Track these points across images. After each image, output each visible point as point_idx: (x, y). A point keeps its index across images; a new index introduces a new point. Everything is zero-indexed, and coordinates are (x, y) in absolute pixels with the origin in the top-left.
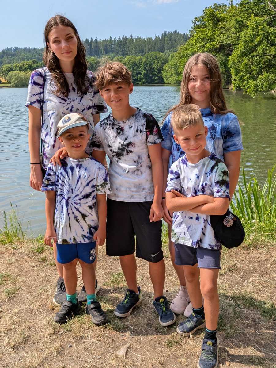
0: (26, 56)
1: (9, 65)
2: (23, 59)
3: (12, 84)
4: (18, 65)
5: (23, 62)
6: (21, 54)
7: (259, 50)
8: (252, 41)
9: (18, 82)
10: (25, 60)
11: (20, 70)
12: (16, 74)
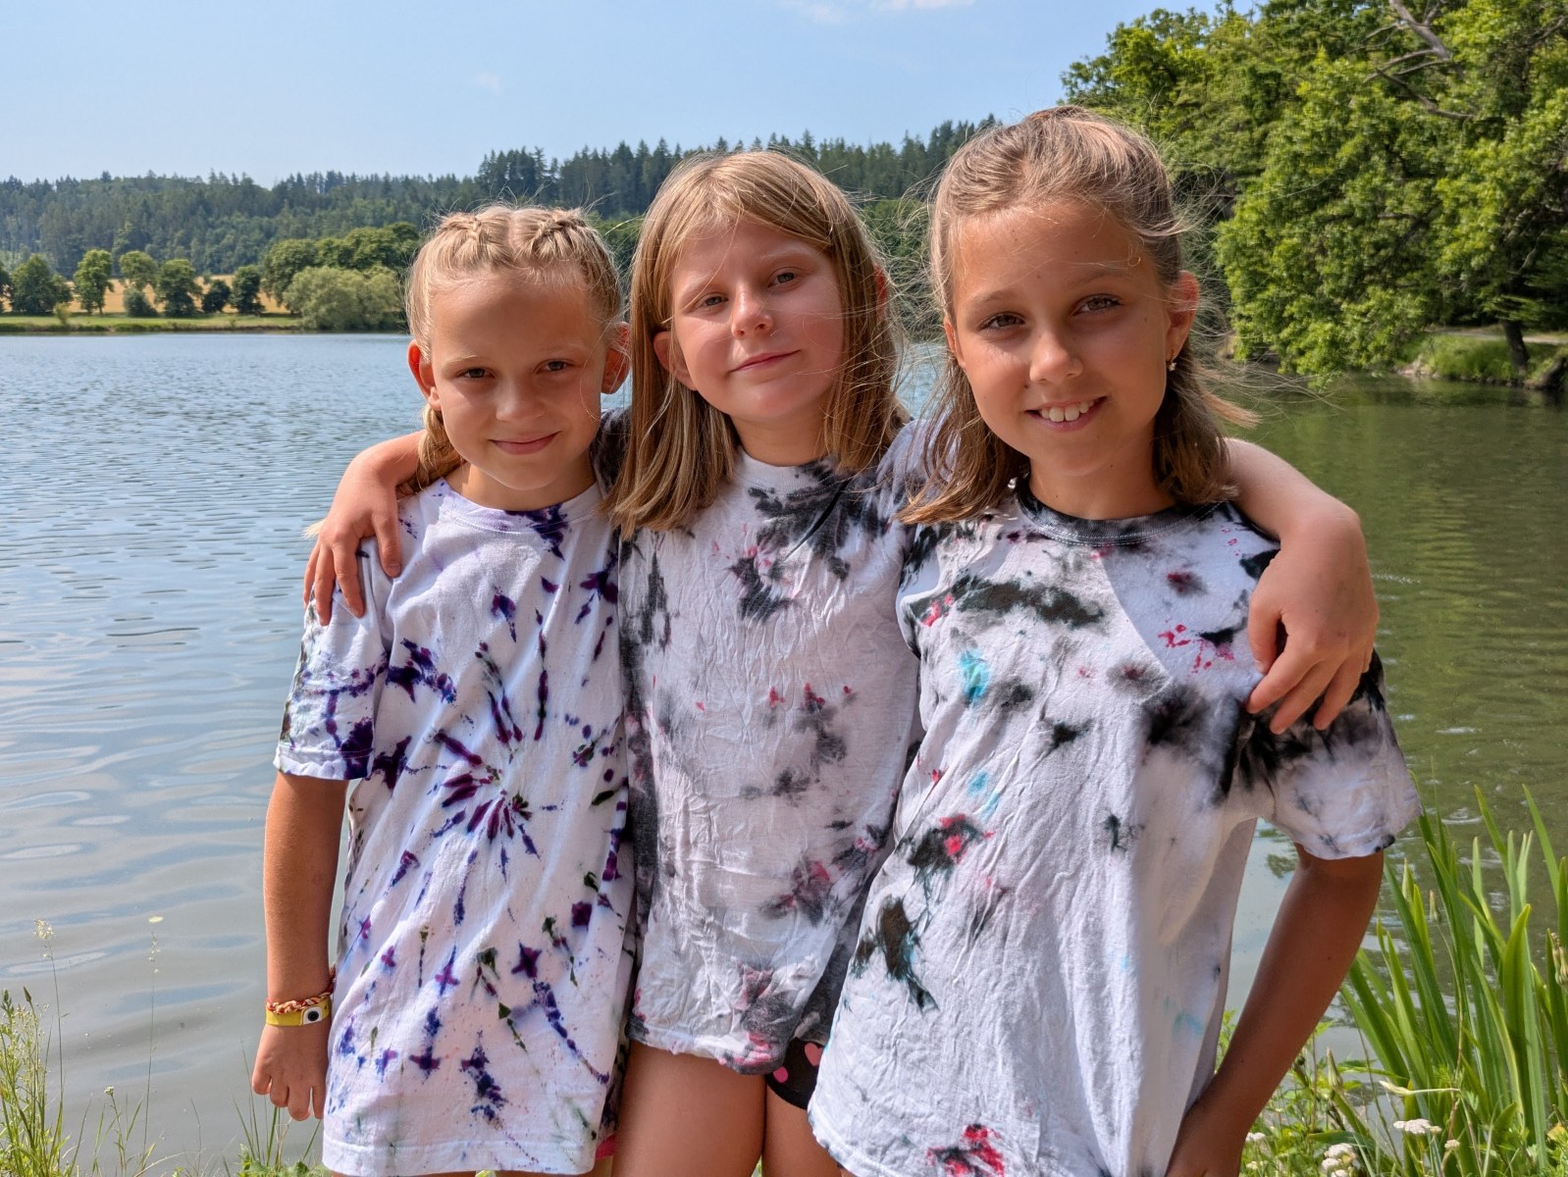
0: (371, 207)
1: (300, 244)
2: (359, 222)
3: (304, 320)
4: (337, 242)
5: (356, 231)
6: (352, 198)
7: (1354, 195)
8: (1320, 158)
9: (330, 311)
10: (364, 225)
11: (341, 264)
12: (326, 280)
